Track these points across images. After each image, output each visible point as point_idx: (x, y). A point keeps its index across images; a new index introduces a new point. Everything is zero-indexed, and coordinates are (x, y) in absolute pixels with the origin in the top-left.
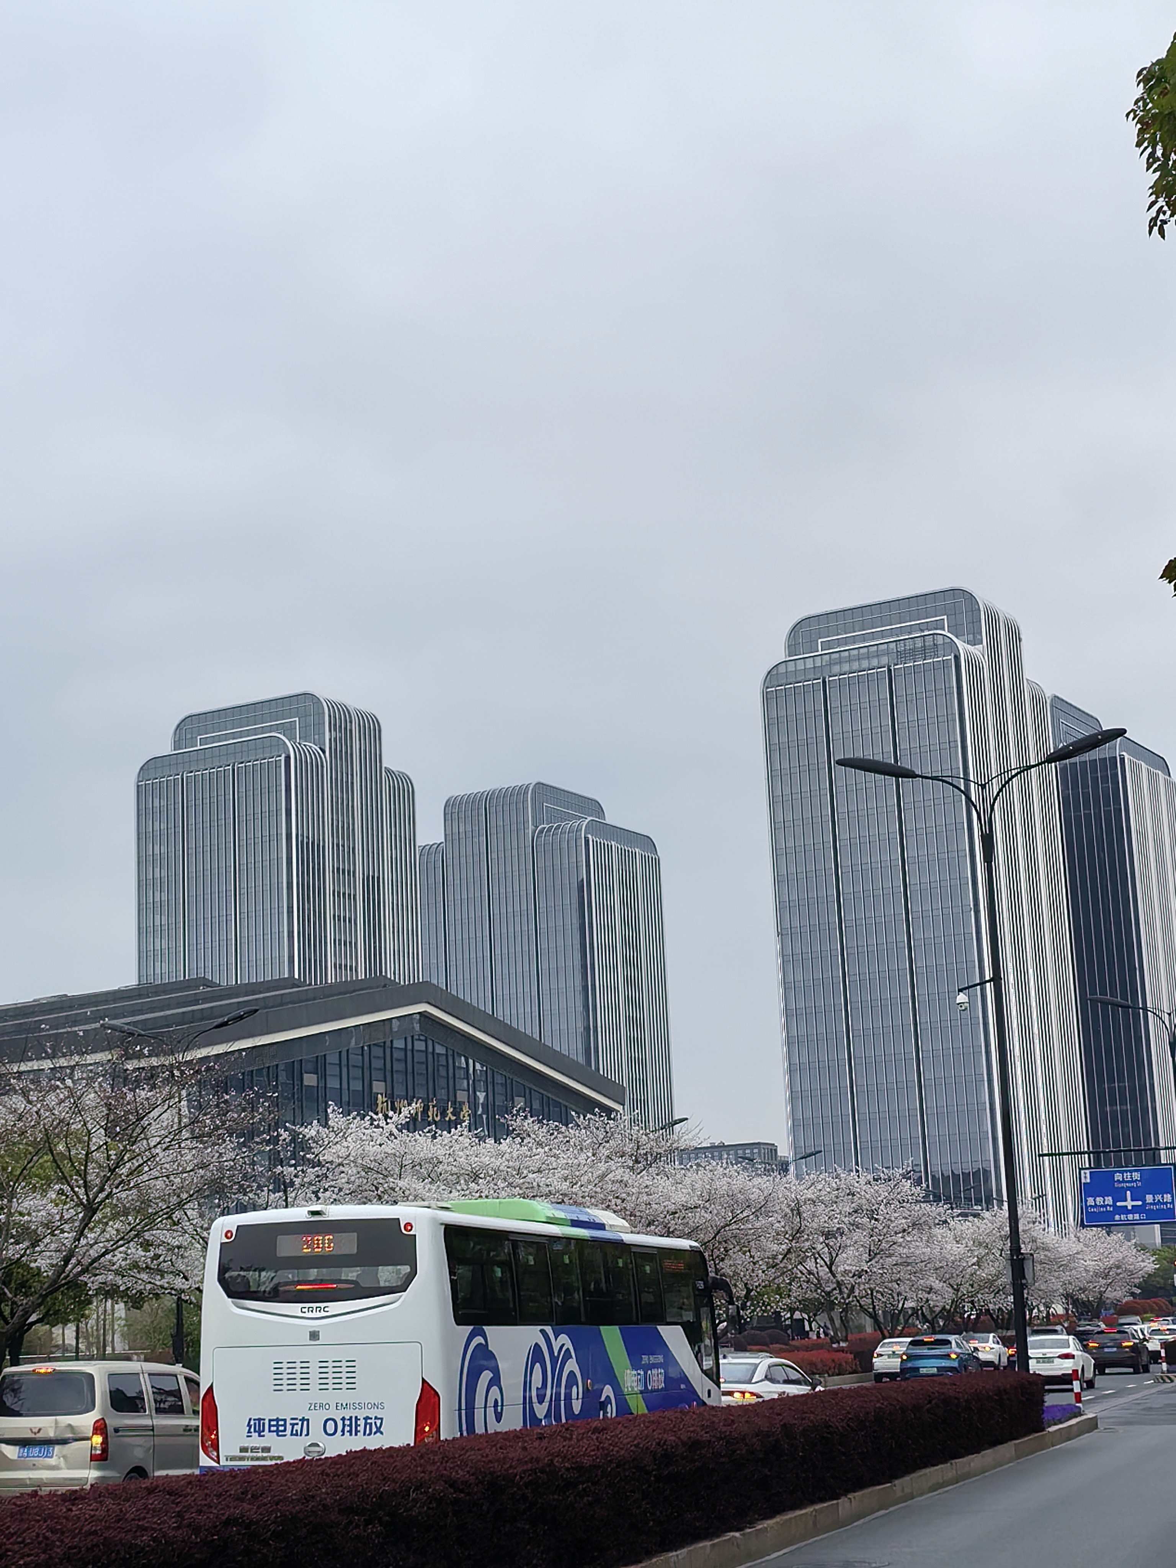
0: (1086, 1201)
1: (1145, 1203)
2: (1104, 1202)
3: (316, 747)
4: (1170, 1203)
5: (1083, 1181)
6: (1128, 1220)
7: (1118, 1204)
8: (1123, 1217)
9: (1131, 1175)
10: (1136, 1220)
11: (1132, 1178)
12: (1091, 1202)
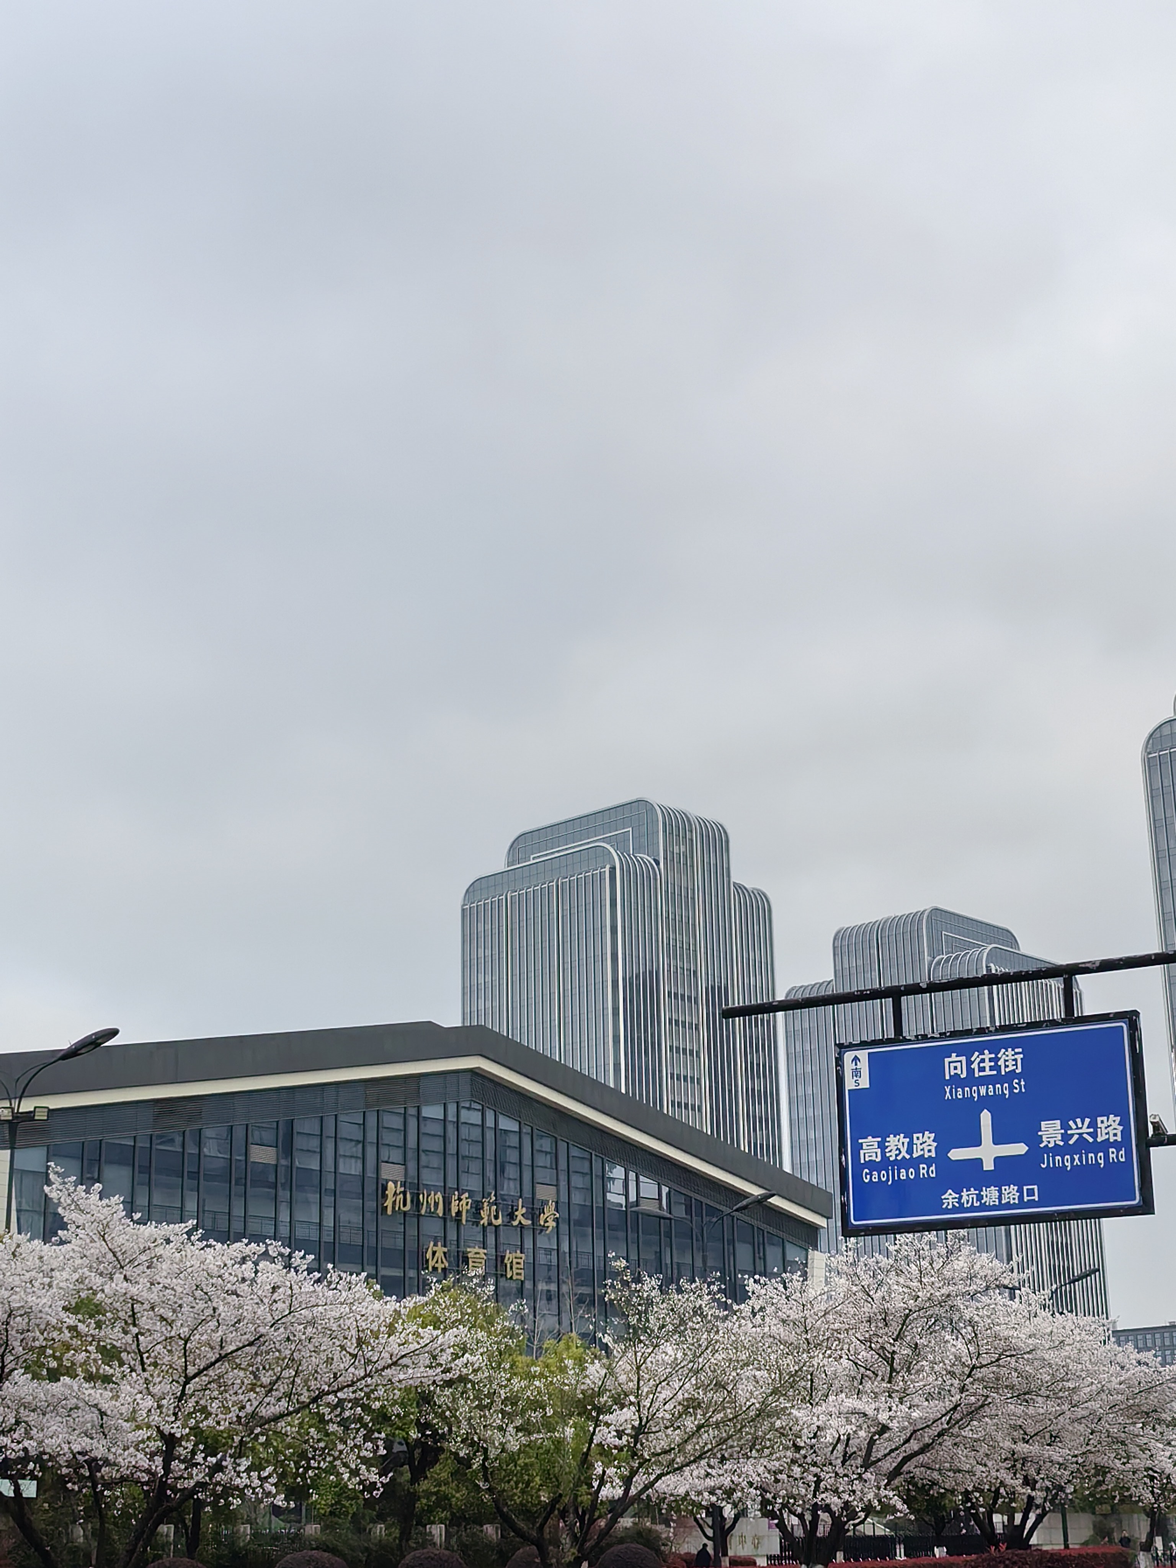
0: (857, 1148)
1: (1036, 1150)
2: (910, 1151)
3: (649, 859)
4: (1117, 1145)
5: (850, 1084)
6: (984, 1207)
7: (956, 1154)
8: (968, 1196)
9: (996, 1060)
10: (1008, 1206)
11: (996, 1067)
12: (870, 1149)
